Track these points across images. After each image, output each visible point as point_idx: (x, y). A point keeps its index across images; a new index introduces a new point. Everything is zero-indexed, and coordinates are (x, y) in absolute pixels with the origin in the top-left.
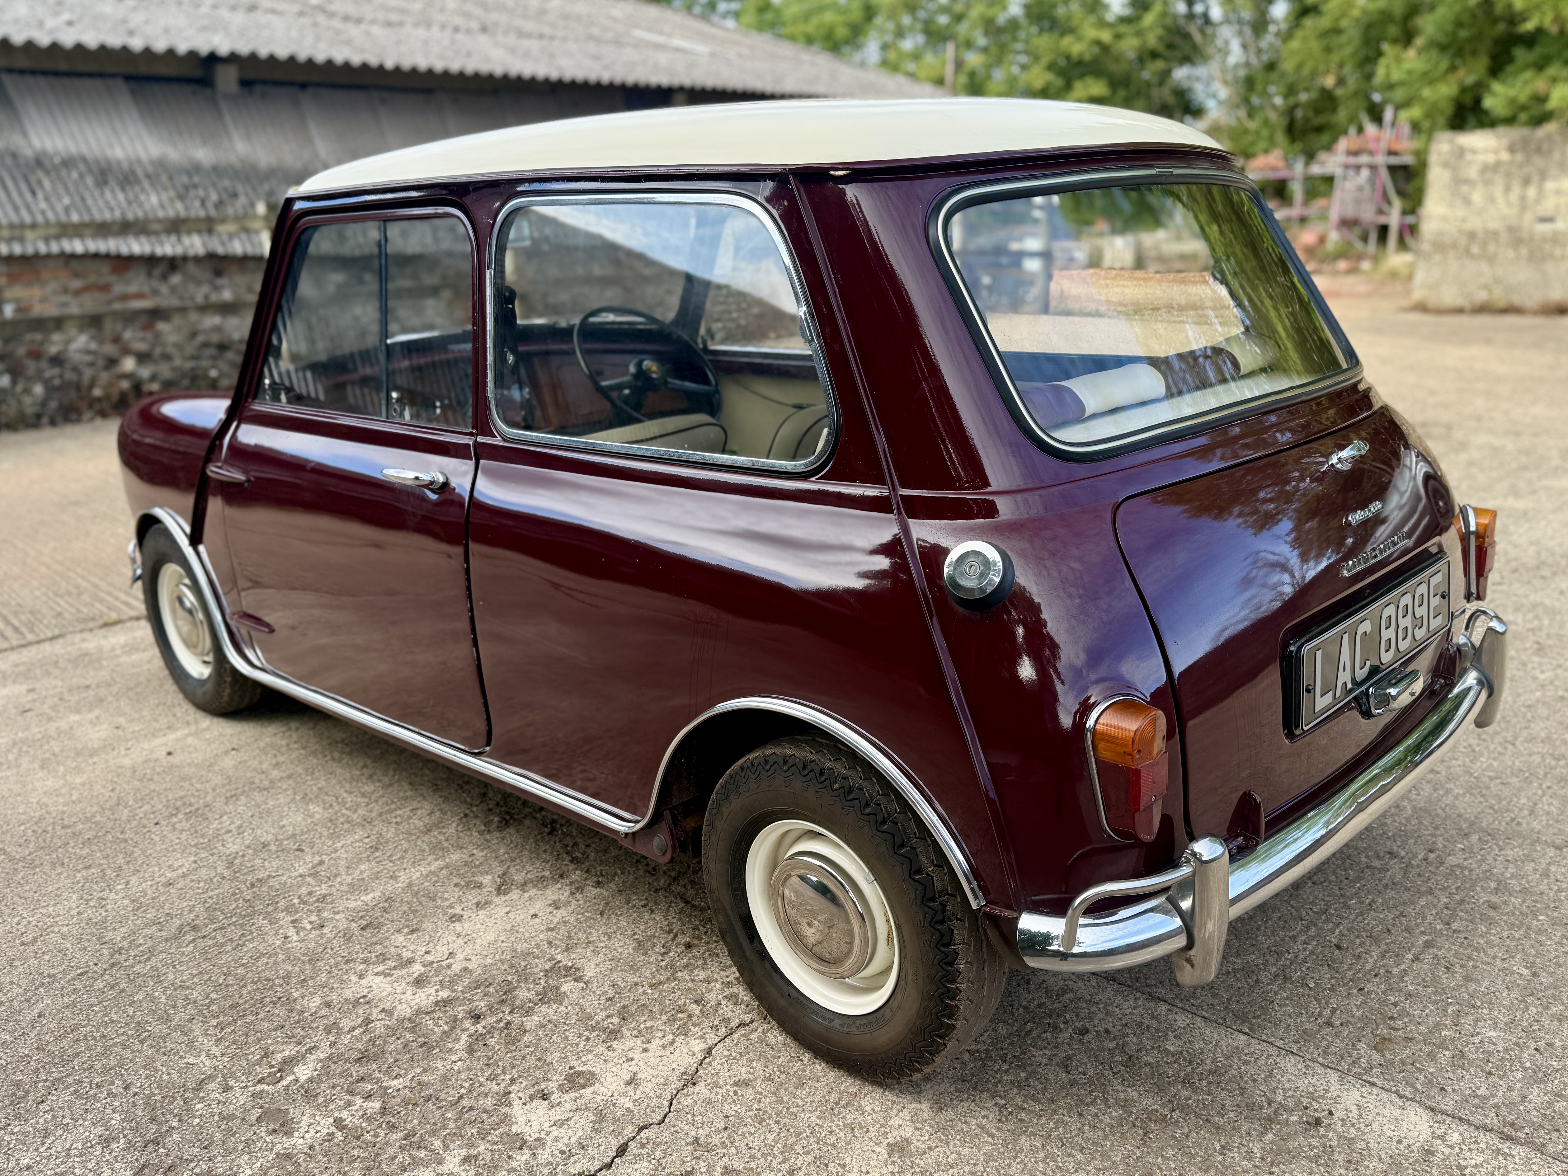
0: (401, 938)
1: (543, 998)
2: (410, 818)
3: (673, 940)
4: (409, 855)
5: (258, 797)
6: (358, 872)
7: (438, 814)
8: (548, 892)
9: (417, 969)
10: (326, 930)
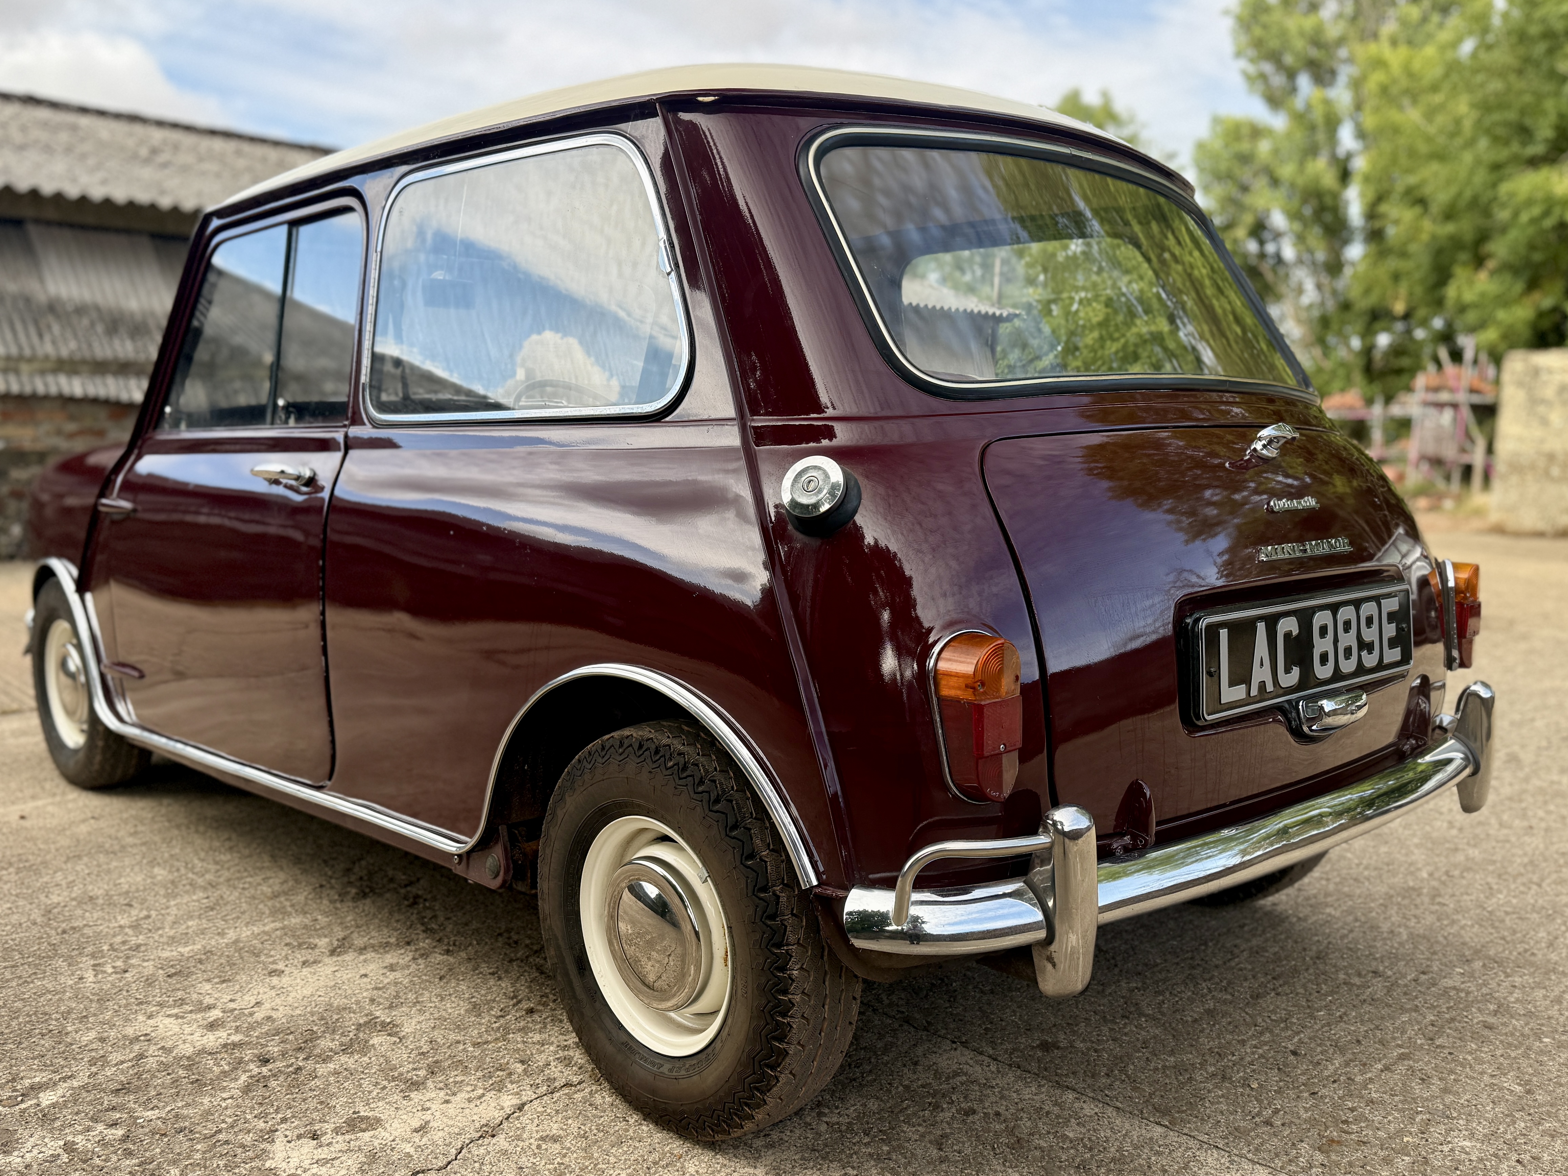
0: (208, 987)
1: (346, 1049)
2: (259, 884)
3: (514, 1005)
4: (246, 917)
5: (102, 858)
6: (184, 927)
7: (291, 883)
8: (389, 956)
9: (216, 1014)
10: (127, 975)
